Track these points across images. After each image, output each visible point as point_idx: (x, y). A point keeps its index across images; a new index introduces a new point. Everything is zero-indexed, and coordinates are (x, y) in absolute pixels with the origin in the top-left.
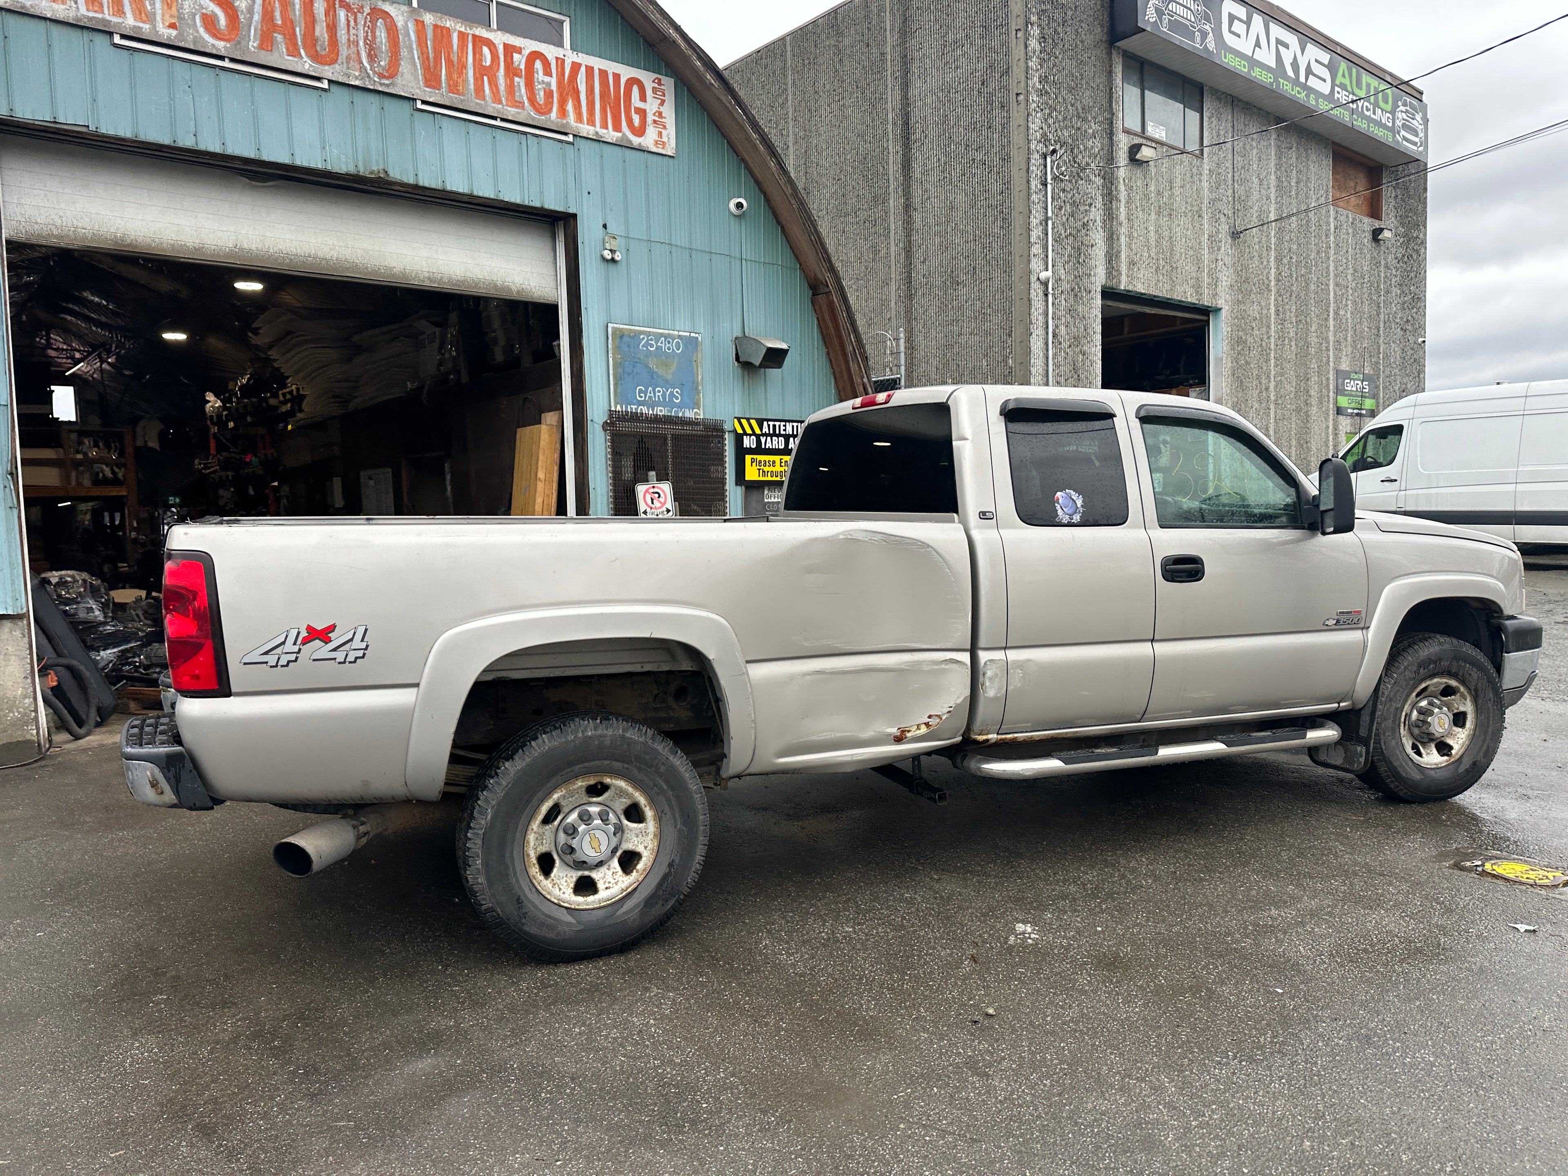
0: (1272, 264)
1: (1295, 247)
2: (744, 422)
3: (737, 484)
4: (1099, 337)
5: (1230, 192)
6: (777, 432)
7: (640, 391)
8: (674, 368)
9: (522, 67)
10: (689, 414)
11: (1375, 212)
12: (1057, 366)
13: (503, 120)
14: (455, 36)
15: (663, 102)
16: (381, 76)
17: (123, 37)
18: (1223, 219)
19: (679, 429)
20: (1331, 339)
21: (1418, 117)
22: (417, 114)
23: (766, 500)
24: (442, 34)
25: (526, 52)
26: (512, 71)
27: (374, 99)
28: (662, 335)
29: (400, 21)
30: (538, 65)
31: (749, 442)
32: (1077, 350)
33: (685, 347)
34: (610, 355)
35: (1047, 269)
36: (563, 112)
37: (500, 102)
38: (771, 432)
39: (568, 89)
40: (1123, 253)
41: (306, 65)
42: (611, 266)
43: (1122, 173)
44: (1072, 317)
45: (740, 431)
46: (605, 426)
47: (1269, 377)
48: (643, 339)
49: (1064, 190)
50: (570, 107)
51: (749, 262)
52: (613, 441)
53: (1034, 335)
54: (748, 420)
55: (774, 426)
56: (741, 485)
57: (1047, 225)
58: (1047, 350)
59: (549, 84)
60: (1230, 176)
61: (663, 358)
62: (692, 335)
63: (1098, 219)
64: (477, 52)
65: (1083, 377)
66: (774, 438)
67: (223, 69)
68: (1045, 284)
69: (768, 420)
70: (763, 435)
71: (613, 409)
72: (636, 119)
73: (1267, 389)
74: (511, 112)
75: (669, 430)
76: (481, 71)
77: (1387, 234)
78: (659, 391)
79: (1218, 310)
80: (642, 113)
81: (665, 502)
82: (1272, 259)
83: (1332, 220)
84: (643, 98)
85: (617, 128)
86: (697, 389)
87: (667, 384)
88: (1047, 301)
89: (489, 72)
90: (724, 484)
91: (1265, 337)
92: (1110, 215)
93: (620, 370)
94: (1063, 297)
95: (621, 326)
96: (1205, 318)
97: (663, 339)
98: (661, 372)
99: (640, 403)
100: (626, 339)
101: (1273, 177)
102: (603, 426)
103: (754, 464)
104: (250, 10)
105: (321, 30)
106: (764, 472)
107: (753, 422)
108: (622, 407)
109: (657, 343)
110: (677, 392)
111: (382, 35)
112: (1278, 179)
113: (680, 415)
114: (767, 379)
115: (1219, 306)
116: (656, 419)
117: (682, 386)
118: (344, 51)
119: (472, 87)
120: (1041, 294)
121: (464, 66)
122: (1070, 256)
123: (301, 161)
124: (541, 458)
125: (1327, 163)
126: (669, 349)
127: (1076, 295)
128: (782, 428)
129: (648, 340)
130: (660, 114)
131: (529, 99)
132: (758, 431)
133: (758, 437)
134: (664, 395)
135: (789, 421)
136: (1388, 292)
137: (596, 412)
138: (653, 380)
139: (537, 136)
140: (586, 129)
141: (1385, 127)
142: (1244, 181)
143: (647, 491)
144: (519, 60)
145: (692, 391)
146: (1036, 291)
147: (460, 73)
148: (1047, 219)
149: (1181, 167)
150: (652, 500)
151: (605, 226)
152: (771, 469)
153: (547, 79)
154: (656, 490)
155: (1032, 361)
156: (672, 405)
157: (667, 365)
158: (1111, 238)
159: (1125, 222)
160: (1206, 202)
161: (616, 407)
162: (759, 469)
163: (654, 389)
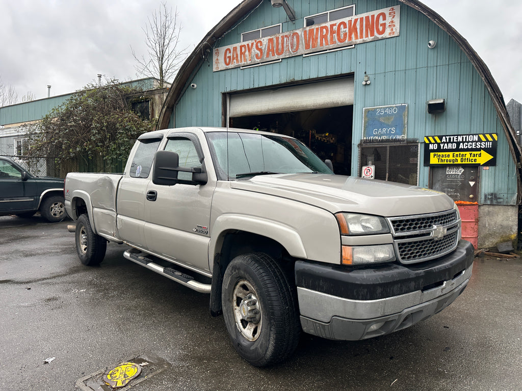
2: (431, 138)
3: (424, 166)
6: (452, 141)
7: (375, 131)
8: (392, 119)
9: (336, 30)
10: (399, 137)
13: (329, 50)
14: (315, 30)
15: (394, 16)
16: (294, 52)
17: (242, 67)
19: (393, 144)
22: (304, 59)
23: (447, 173)
24: (311, 31)
25: (337, 25)
26: (332, 32)
27: (293, 59)
28: (387, 108)
29: (300, 34)
30: (342, 26)
31: (433, 147)
33: (399, 110)
34: (363, 119)
36: (350, 38)
37: (328, 44)
38: (448, 141)
39: (353, 29)
41: (276, 57)
42: (367, 87)
45: (427, 142)
46: (360, 145)
48: (378, 110)
50: (353, 36)
52: (361, 151)
54: (433, 137)
55: (450, 139)
56: (427, 166)
59: (346, 31)
61: (388, 116)
62: (403, 105)
64: (322, 31)
66: (449, 144)
67: (260, 66)
69: (445, 136)
70: (442, 143)
71: (362, 139)
72: (381, 28)
74: (331, 46)
75: (388, 145)
76: (323, 37)
78: (384, 130)
80: (384, 25)
81: (371, 173)
84: (384, 19)
85: (372, 34)
86: (404, 126)
87: (388, 126)
89: (325, 37)
93: (367, 124)
95: (368, 108)
98: (386, 122)
99: (375, 135)
100: (370, 112)
103: (436, 157)
104: (265, 49)
105: (280, 46)
106: (442, 160)
107: (436, 138)
108: (366, 138)
109: (384, 111)
110: (393, 129)
111: (295, 40)
113: (394, 138)
116: (382, 141)
117: (396, 126)
118: (285, 49)
119: (319, 44)
121: (317, 38)
123: (274, 83)
126: (390, 112)
128: (455, 139)
129: (380, 110)
130: (392, 22)
131: (338, 39)
132: (439, 141)
133: (439, 144)
134: (387, 131)
135: (460, 135)
137: (355, 140)
138: (382, 126)
139: (341, 50)
140: (359, 41)
143: (366, 169)
144: (335, 28)
145: (401, 127)
147: (316, 41)
150: (367, 172)
151: (365, 73)
152: (447, 158)
153: (345, 30)
154: (369, 168)
156: (390, 134)
157: (389, 119)
161: (364, 138)
162: (439, 159)
163: (382, 130)
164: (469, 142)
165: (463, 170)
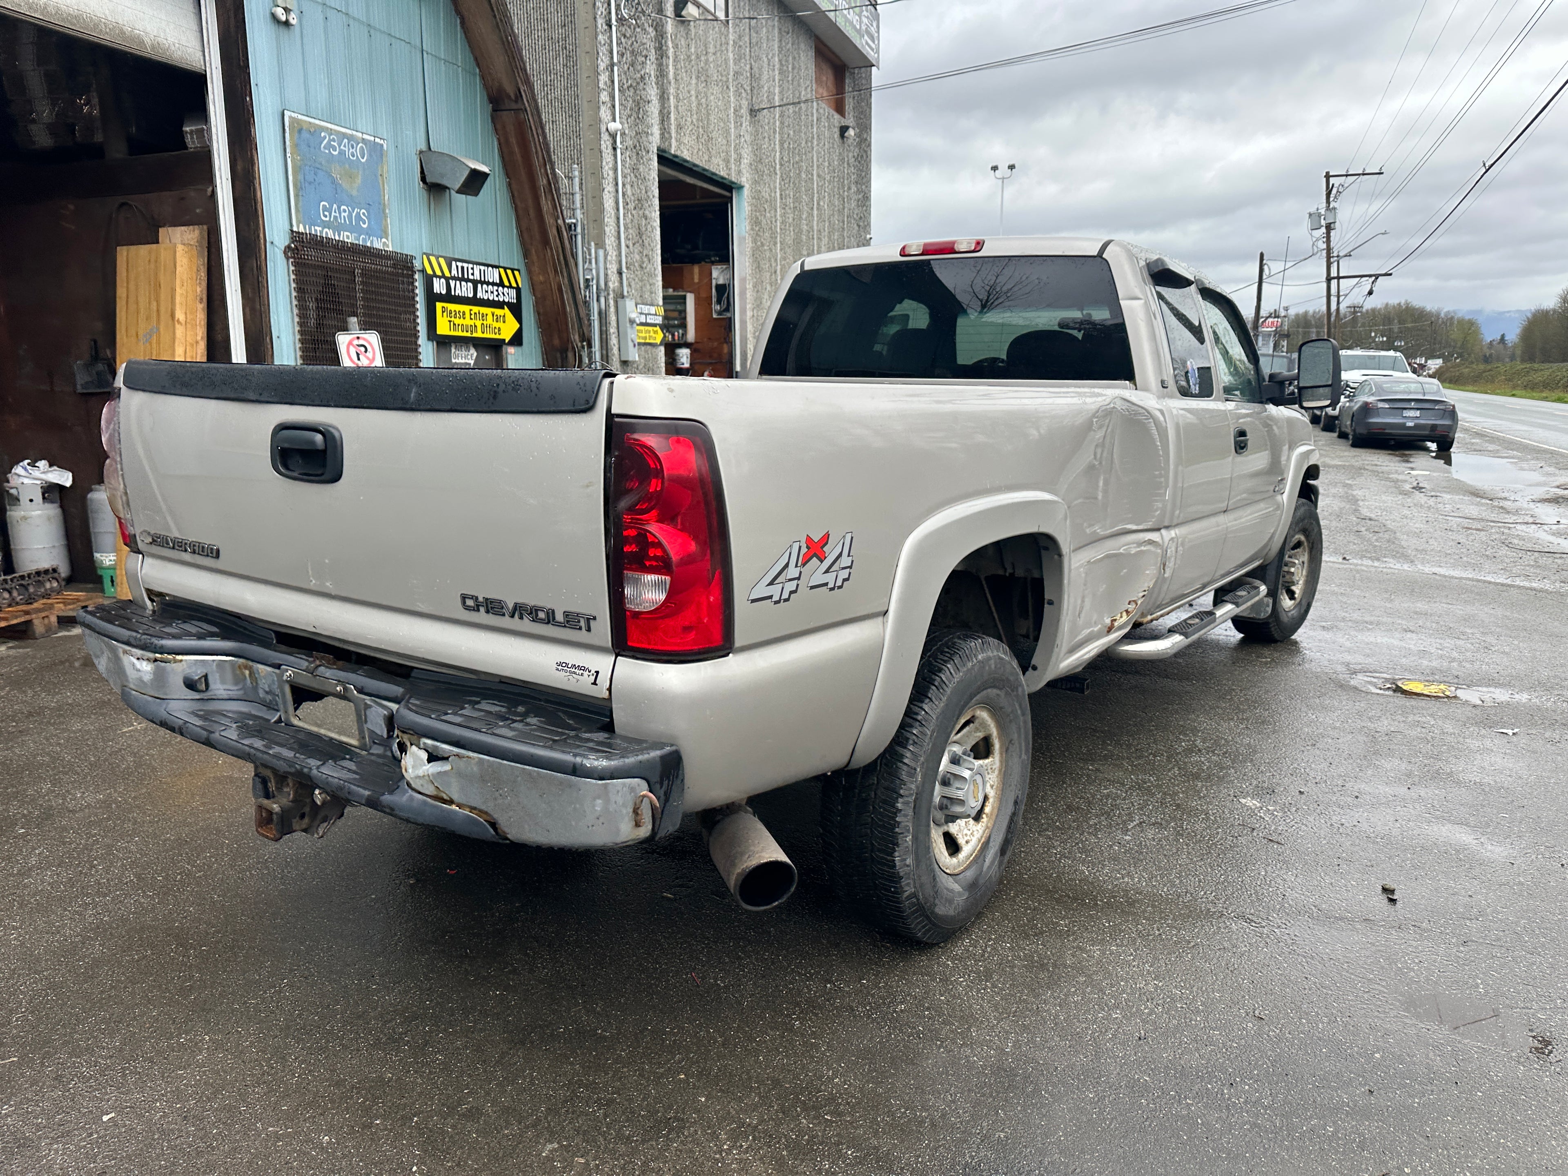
0: (777, 147)
1: (791, 133)
2: (432, 260)
3: (429, 339)
4: (657, 202)
5: (748, 66)
6: (466, 276)
7: (324, 209)
8: (359, 180)
10: (378, 244)
11: (840, 108)
12: (626, 228)
18: (744, 95)
19: (368, 263)
20: (815, 228)
21: (875, 24)
23: (454, 361)
28: (344, 135)
31: (439, 287)
32: (641, 212)
33: (370, 155)
34: (288, 155)
35: (614, 120)
38: (460, 276)
40: (672, 114)
42: (286, 31)
43: (670, 26)
44: (636, 176)
45: (430, 272)
46: (291, 251)
47: (776, 260)
48: (325, 137)
49: (625, 36)
51: (430, 56)
52: (297, 273)
53: (606, 190)
54: (436, 258)
55: (463, 268)
56: (433, 340)
57: (612, 71)
58: (618, 210)
60: (748, 50)
61: (347, 167)
62: (377, 140)
63: (652, 73)
65: (646, 242)
66: (463, 283)
68: (613, 137)
69: (456, 261)
70: (452, 278)
71: (295, 229)
73: (775, 272)
75: (356, 262)
77: (851, 132)
78: (345, 211)
79: (740, 187)
81: (374, 358)
82: (777, 142)
83: (815, 111)
86: (384, 211)
87: (353, 203)
88: (615, 156)
90: (417, 338)
91: (774, 220)
92: (661, 73)
93: (300, 177)
94: (628, 153)
95: (300, 117)
96: (727, 194)
97: (346, 140)
98: (345, 185)
99: (324, 225)
100: (305, 135)
101: (777, 59)
102: (285, 252)
103: (445, 314)
106: (454, 324)
107: (442, 260)
108: (305, 228)
109: (340, 145)
110: (364, 214)
112: (780, 61)
113: (369, 244)
114: (453, 208)
115: (742, 184)
116: (344, 248)
117: (368, 205)
120: (610, 147)
122: (631, 109)
124: (179, 291)
125: (812, 53)
126: (353, 156)
127: (638, 154)
128: (471, 271)
129: (330, 140)
132: (447, 274)
133: (447, 280)
134: (350, 216)
135: (477, 264)
136: (849, 188)
138: (338, 196)
141: (854, 27)
142: (758, 58)
143: (350, 343)
145: (379, 213)
146: (605, 143)
148: (612, 65)
149: (713, 33)
150: (358, 355)
152: (462, 321)
154: (361, 342)
155: (606, 220)
156: (360, 230)
157: (351, 177)
158: (663, 97)
159: (673, 81)
160: (732, 74)
161: (298, 227)
162: (450, 321)
163: (339, 208)
164: (488, 283)
165: (475, 354)
